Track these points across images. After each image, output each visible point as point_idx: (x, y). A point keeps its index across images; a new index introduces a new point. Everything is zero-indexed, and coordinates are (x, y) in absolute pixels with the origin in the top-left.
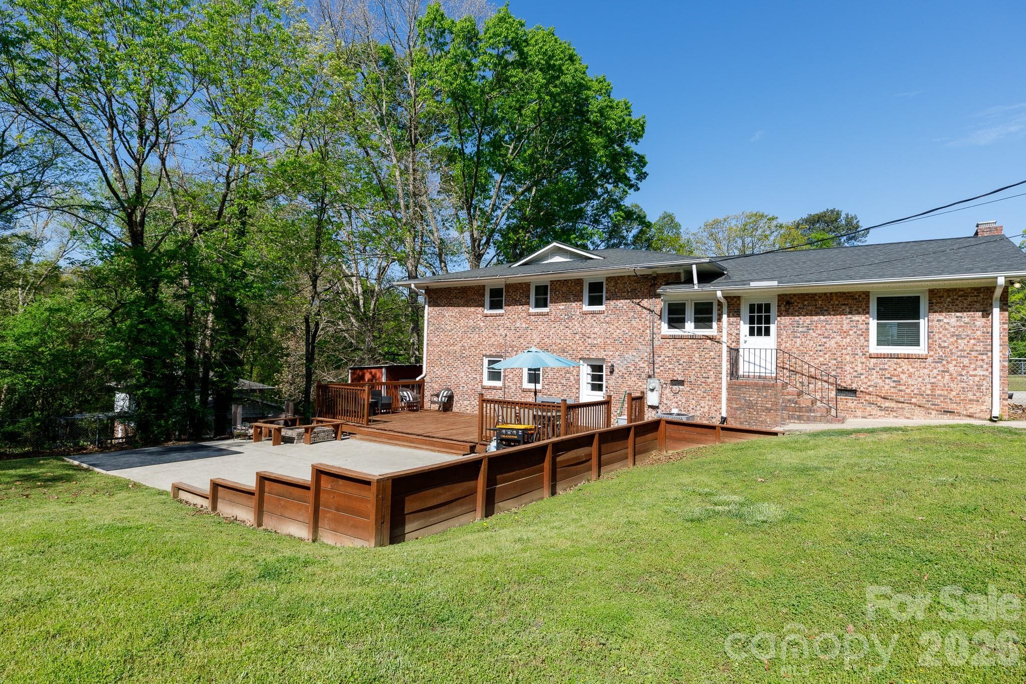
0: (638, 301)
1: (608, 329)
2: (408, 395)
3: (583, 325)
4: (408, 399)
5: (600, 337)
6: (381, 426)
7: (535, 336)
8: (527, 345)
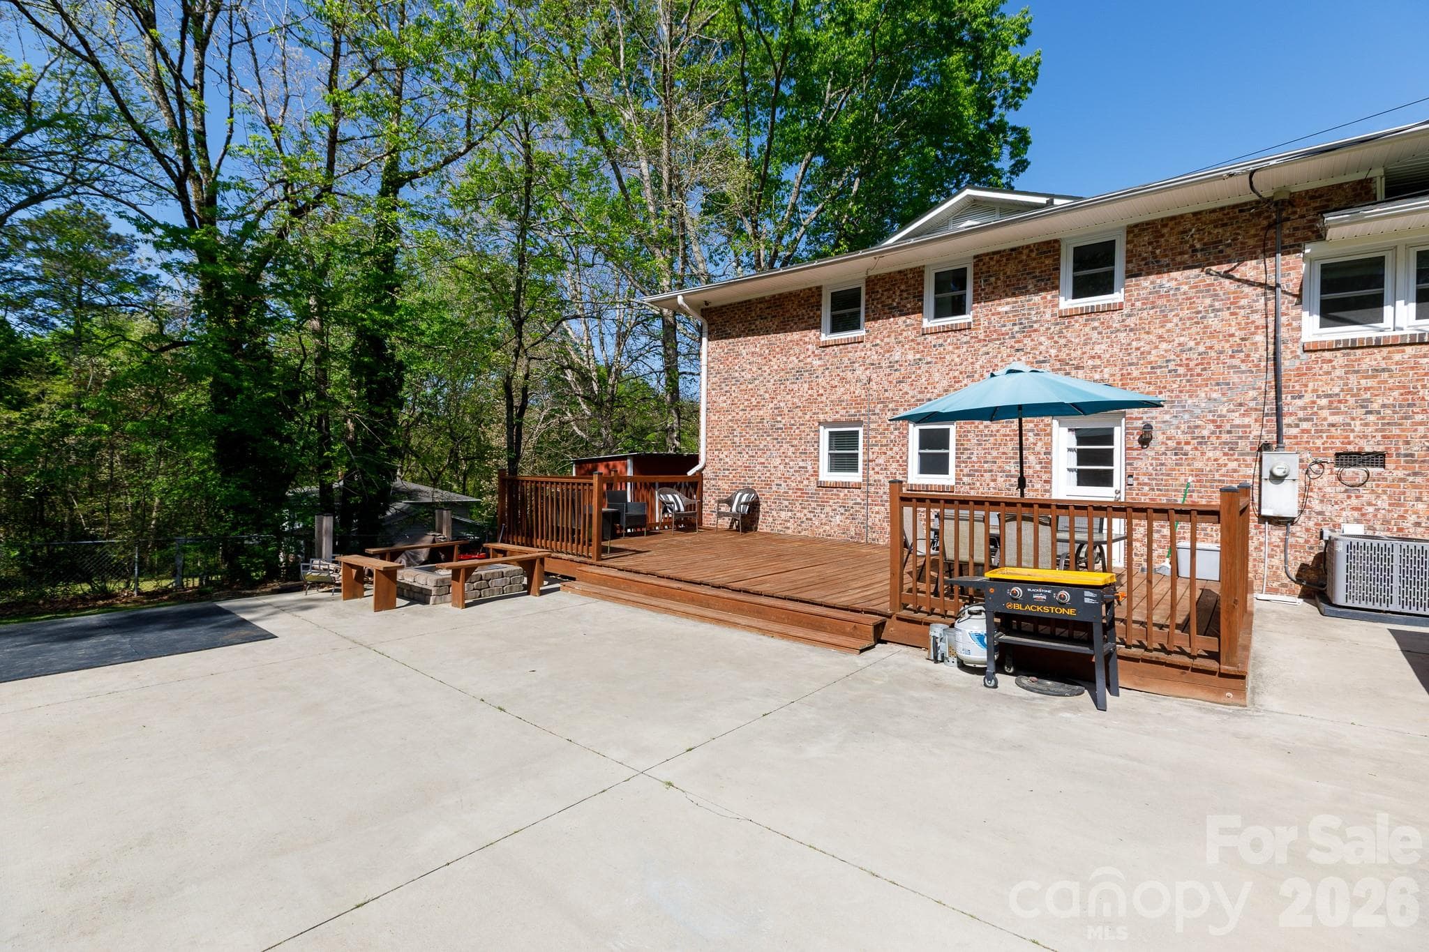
0: (1225, 267)
1: (1134, 344)
2: (677, 501)
3: (1062, 341)
4: (676, 509)
5: (1108, 364)
6: (628, 562)
7: (936, 377)
8: (919, 396)
